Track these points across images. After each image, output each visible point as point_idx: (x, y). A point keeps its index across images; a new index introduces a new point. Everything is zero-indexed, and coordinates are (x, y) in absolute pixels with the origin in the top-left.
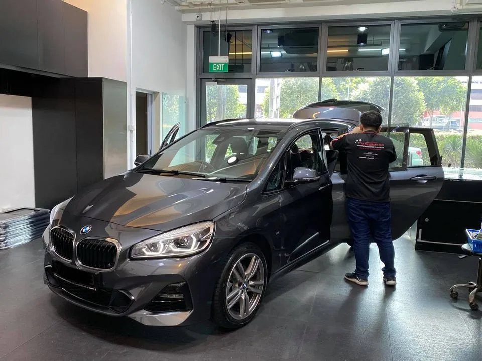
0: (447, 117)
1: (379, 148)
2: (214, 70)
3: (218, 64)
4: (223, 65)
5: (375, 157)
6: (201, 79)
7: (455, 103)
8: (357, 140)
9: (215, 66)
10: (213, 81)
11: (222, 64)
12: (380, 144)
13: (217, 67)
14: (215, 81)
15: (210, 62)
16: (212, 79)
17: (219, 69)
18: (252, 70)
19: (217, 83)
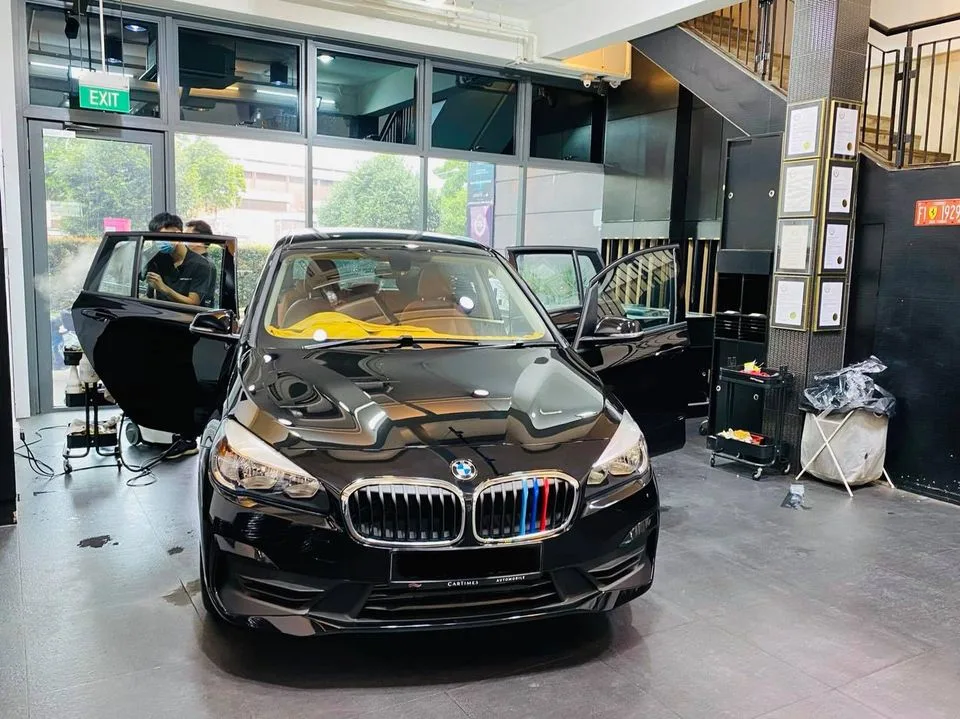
2: (91, 103)
3: (103, 91)
4: (115, 95)
6: (28, 119)
9: (94, 95)
10: (65, 127)
11: (112, 91)
13: (100, 99)
14: (70, 129)
15: (80, 83)
16: (63, 122)
17: (104, 102)
18: (163, 112)
19: (74, 133)
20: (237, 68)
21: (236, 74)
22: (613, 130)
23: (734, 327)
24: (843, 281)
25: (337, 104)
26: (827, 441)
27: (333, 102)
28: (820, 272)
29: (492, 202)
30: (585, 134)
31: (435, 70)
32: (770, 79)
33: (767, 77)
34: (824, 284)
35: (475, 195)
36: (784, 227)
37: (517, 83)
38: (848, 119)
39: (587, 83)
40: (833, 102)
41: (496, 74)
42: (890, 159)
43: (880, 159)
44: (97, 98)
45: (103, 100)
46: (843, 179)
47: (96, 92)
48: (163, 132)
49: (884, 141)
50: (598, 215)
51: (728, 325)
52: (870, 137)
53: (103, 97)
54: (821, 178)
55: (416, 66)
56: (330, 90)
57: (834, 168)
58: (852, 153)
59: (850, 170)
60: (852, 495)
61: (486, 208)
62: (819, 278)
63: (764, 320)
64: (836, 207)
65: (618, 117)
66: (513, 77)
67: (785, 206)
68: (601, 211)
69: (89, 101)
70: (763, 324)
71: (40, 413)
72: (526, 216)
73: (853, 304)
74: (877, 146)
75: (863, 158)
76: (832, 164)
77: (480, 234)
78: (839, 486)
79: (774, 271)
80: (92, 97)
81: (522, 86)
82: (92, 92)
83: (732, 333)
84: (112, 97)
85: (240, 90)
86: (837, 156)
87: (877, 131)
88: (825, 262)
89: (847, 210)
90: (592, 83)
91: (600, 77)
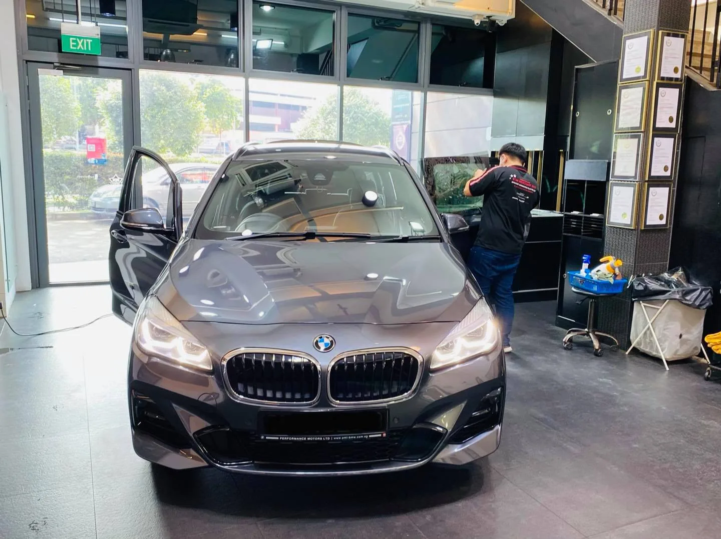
0: (217, 136)
1: (531, 191)
2: (71, 48)
3: (80, 38)
4: (90, 41)
5: (526, 200)
6: (27, 61)
7: (226, 117)
8: (512, 176)
9: (73, 41)
11: (86, 38)
12: (533, 186)
13: (78, 44)
14: (59, 68)
15: (62, 32)
16: (52, 63)
17: (82, 47)
18: (130, 54)
19: (62, 71)
20: (199, 18)
21: (198, 23)
22: (502, 62)
23: (579, 224)
24: (669, 186)
25: (286, 45)
26: (650, 322)
27: (283, 43)
28: (647, 179)
29: (409, 122)
30: (479, 65)
31: (350, 14)
32: (615, 14)
33: (613, 12)
34: (651, 189)
35: (397, 117)
36: (619, 140)
37: (419, 23)
38: (674, 47)
39: (477, 22)
40: (660, 32)
41: (401, 17)
42: (712, 80)
43: (703, 81)
44: (75, 44)
45: (80, 45)
46: (670, 99)
47: (75, 39)
48: (130, 69)
49: (707, 63)
50: (489, 130)
51: (574, 224)
52: (696, 61)
53: (80, 43)
54: (650, 97)
55: (334, 12)
56: (280, 34)
57: (661, 89)
58: (678, 75)
59: (676, 91)
60: (668, 369)
61: (405, 127)
62: (647, 183)
63: (602, 219)
64: (663, 122)
65: (505, 49)
66: (416, 19)
67: (620, 123)
68: (491, 128)
69: (70, 46)
70: (601, 222)
71: (39, 287)
72: (426, 133)
73: (678, 206)
74: (701, 68)
75: (689, 80)
76: (659, 85)
77: (400, 148)
78: (658, 360)
79: (610, 178)
80: (71, 43)
81: (423, 26)
82: (71, 39)
83: (577, 231)
84: (87, 43)
85: (208, 35)
86: (663, 78)
87: (702, 55)
88: (652, 170)
89: (673, 125)
90: (481, 22)
91: (489, 17)
